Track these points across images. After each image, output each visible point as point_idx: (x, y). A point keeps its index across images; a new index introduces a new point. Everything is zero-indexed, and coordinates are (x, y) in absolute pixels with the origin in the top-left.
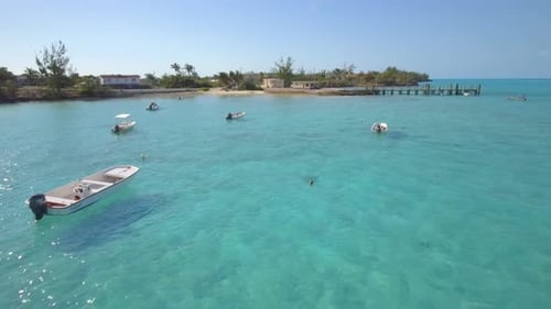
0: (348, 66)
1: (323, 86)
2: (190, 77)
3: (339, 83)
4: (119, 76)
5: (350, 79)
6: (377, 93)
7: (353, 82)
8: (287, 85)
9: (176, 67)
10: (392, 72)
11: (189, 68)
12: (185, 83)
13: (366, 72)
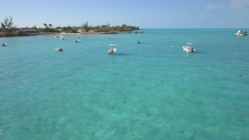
0: (108, 24)
1: (99, 31)
2: (45, 28)
3: (105, 30)
4: (27, 28)
5: (108, 29)
6: (116, 33)
7: (110, 30)
8: (87, 31)
9: (45, 25)
10: (124, 26)
11: (50, 25)
12: (48, 31)
13: (115, 26)
